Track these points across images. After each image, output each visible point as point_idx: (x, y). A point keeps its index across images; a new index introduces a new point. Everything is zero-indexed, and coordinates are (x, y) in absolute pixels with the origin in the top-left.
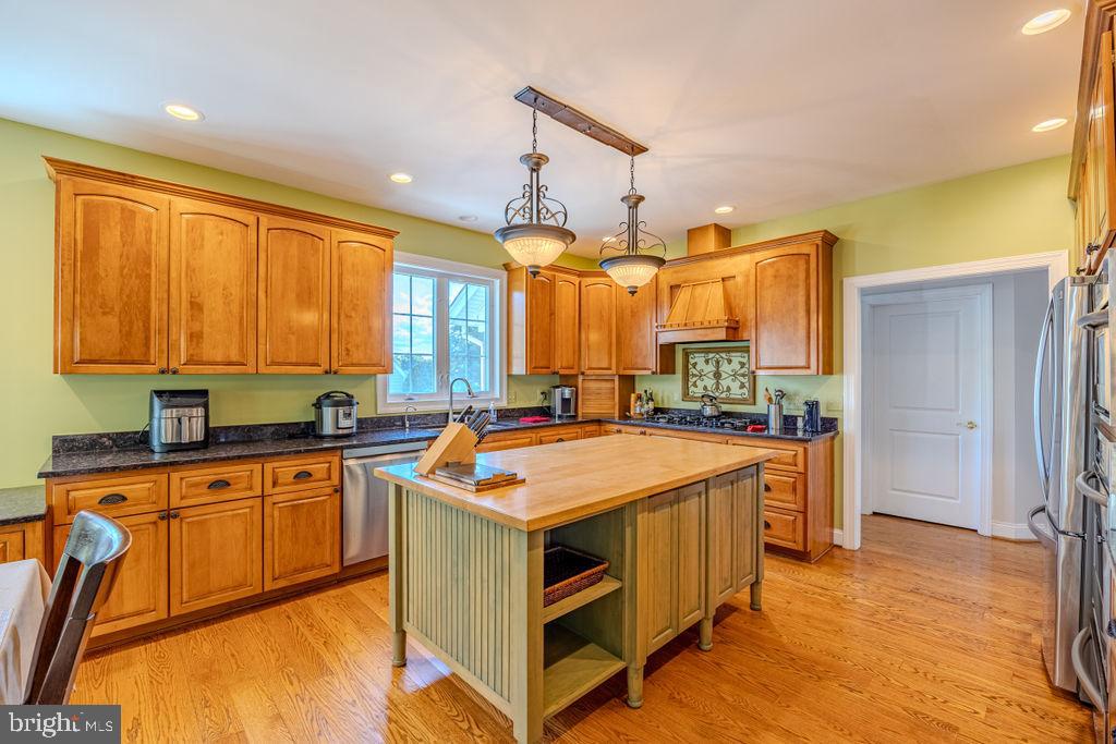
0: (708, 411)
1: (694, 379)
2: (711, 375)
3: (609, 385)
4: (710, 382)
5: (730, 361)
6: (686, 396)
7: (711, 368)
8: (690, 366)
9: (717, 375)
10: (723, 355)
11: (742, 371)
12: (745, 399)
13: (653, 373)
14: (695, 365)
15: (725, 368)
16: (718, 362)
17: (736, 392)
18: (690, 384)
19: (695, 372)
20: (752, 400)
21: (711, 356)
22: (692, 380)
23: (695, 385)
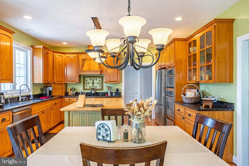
0: (93, 92)
1: (87, 84)
2: (91, 83)
3: (61, 86)
4: (91, 85)
5: (96, 80)
6: (84, 89)
7: (91, 81)
8: (85, 81)
9: (93, 83)
10: (95, 78)
11: (100, 82)
12: (100, 89)
13: (77, 83)
14: (87, 81)
15: (95, 81)
16: (93, 80)
17: (98, 87)
18: (85, 86)
19: (87, 82)
20: (102, 89)
21: (91, 78)
22: (86, 84)
23: (87, 86)
